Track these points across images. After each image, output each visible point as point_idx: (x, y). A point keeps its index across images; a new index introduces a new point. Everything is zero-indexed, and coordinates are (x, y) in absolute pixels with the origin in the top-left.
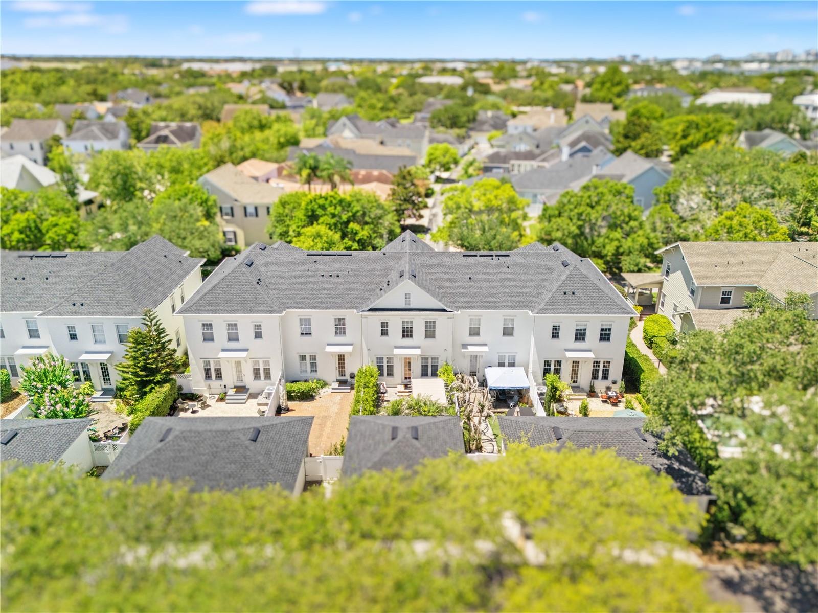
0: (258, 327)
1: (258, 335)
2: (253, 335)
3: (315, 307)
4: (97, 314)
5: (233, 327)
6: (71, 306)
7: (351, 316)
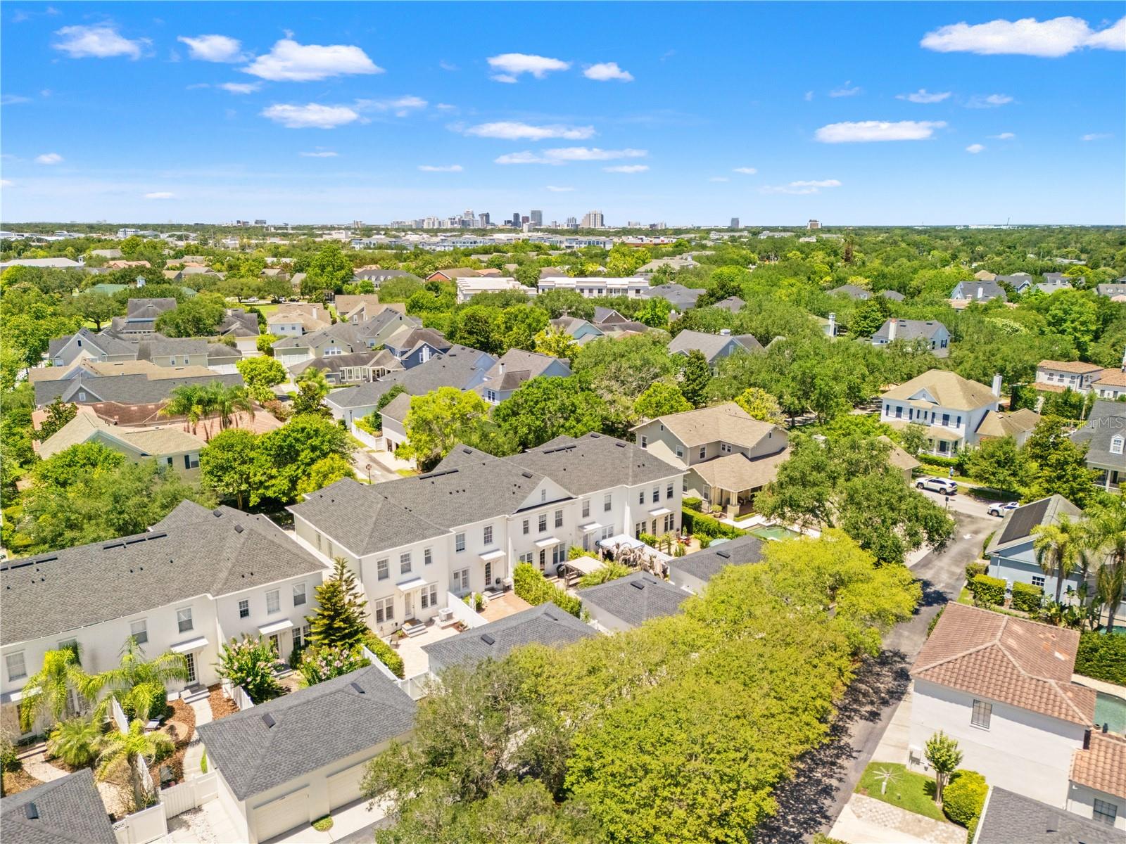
0: (427, 552)
1: (428, 560)
2: (423, 561)
3: (470, 521)
4: (277, 579)
5: (405, 559)
6: (241, 579)
7: (496, 521)
